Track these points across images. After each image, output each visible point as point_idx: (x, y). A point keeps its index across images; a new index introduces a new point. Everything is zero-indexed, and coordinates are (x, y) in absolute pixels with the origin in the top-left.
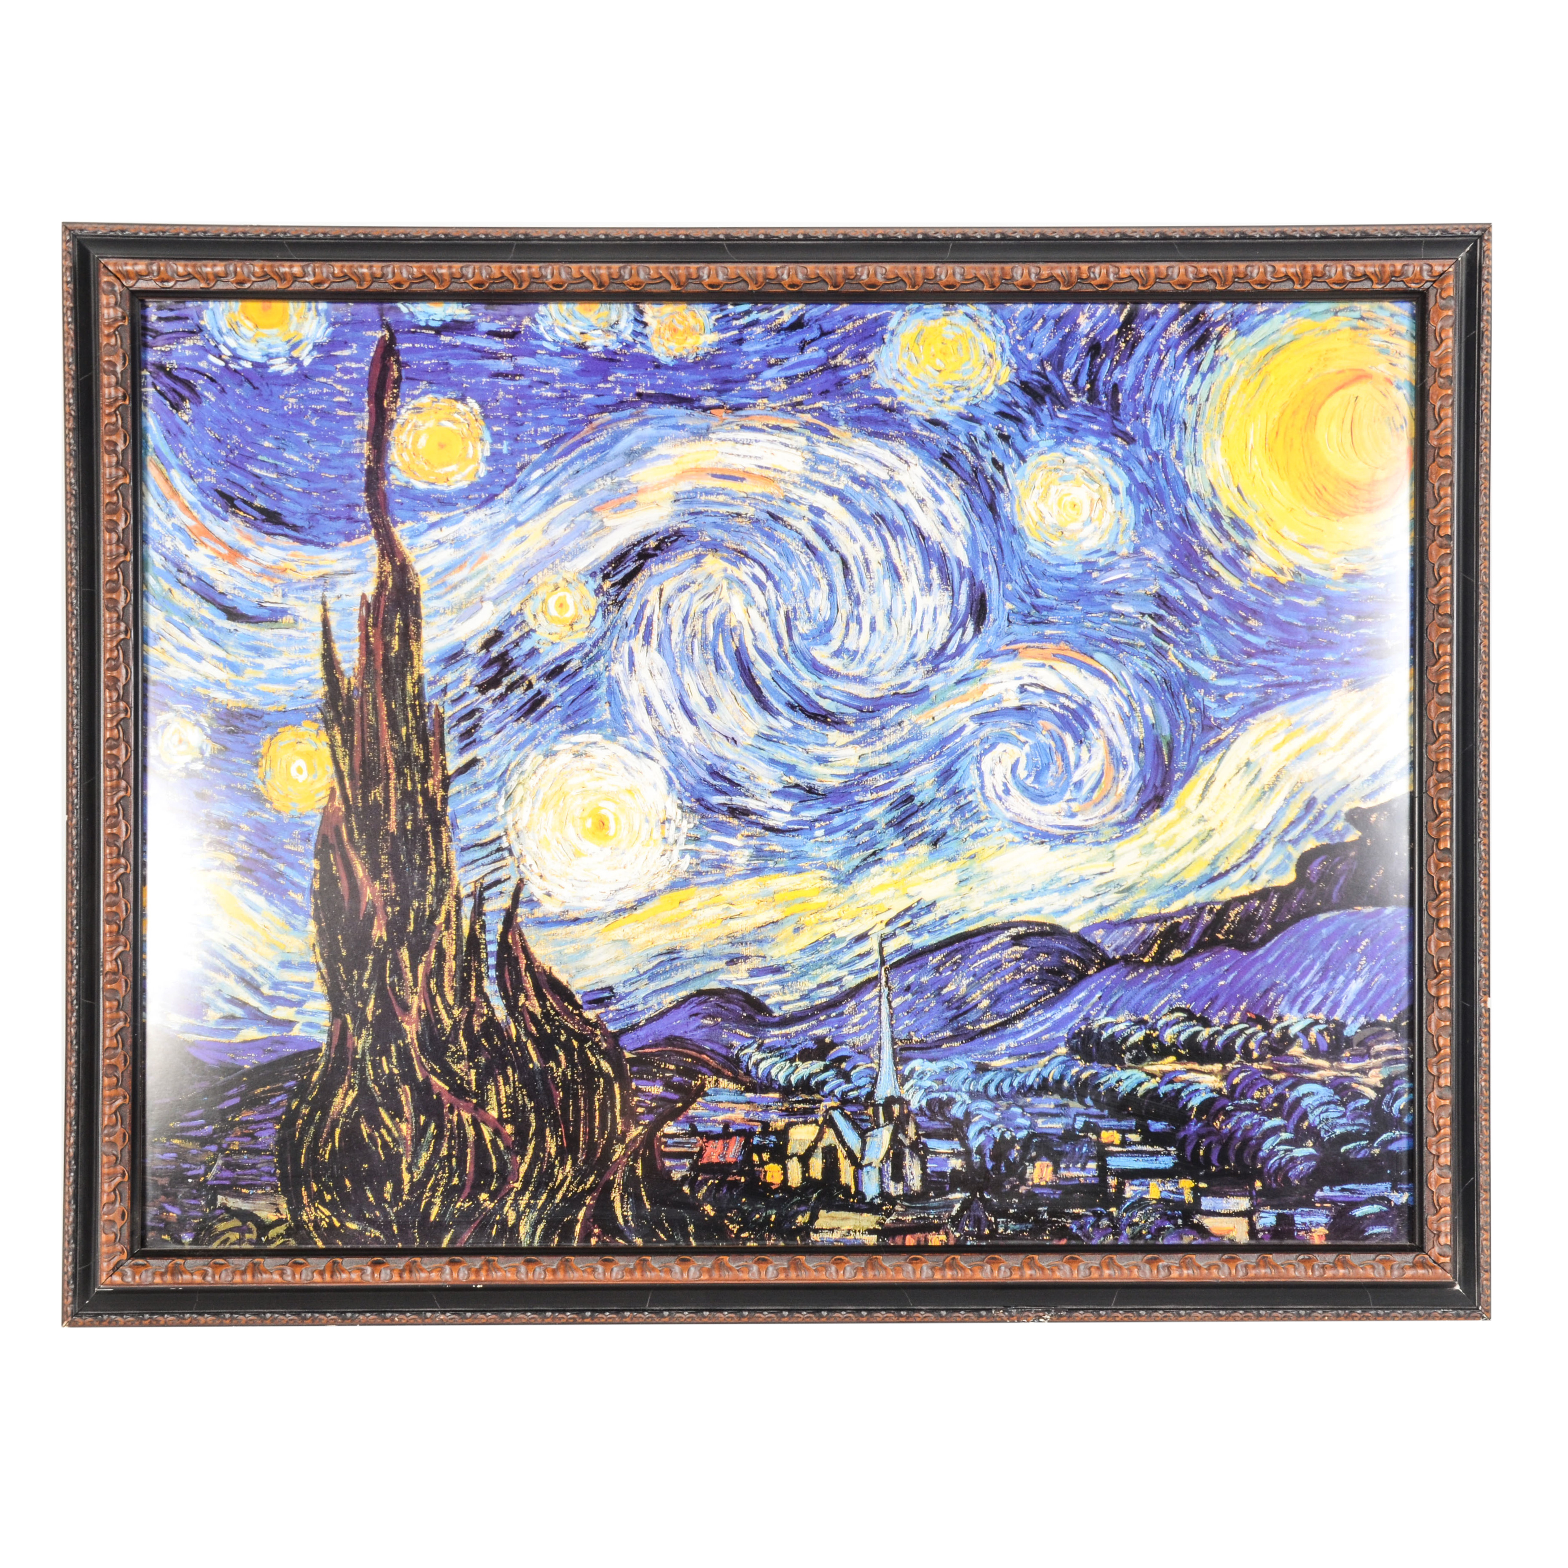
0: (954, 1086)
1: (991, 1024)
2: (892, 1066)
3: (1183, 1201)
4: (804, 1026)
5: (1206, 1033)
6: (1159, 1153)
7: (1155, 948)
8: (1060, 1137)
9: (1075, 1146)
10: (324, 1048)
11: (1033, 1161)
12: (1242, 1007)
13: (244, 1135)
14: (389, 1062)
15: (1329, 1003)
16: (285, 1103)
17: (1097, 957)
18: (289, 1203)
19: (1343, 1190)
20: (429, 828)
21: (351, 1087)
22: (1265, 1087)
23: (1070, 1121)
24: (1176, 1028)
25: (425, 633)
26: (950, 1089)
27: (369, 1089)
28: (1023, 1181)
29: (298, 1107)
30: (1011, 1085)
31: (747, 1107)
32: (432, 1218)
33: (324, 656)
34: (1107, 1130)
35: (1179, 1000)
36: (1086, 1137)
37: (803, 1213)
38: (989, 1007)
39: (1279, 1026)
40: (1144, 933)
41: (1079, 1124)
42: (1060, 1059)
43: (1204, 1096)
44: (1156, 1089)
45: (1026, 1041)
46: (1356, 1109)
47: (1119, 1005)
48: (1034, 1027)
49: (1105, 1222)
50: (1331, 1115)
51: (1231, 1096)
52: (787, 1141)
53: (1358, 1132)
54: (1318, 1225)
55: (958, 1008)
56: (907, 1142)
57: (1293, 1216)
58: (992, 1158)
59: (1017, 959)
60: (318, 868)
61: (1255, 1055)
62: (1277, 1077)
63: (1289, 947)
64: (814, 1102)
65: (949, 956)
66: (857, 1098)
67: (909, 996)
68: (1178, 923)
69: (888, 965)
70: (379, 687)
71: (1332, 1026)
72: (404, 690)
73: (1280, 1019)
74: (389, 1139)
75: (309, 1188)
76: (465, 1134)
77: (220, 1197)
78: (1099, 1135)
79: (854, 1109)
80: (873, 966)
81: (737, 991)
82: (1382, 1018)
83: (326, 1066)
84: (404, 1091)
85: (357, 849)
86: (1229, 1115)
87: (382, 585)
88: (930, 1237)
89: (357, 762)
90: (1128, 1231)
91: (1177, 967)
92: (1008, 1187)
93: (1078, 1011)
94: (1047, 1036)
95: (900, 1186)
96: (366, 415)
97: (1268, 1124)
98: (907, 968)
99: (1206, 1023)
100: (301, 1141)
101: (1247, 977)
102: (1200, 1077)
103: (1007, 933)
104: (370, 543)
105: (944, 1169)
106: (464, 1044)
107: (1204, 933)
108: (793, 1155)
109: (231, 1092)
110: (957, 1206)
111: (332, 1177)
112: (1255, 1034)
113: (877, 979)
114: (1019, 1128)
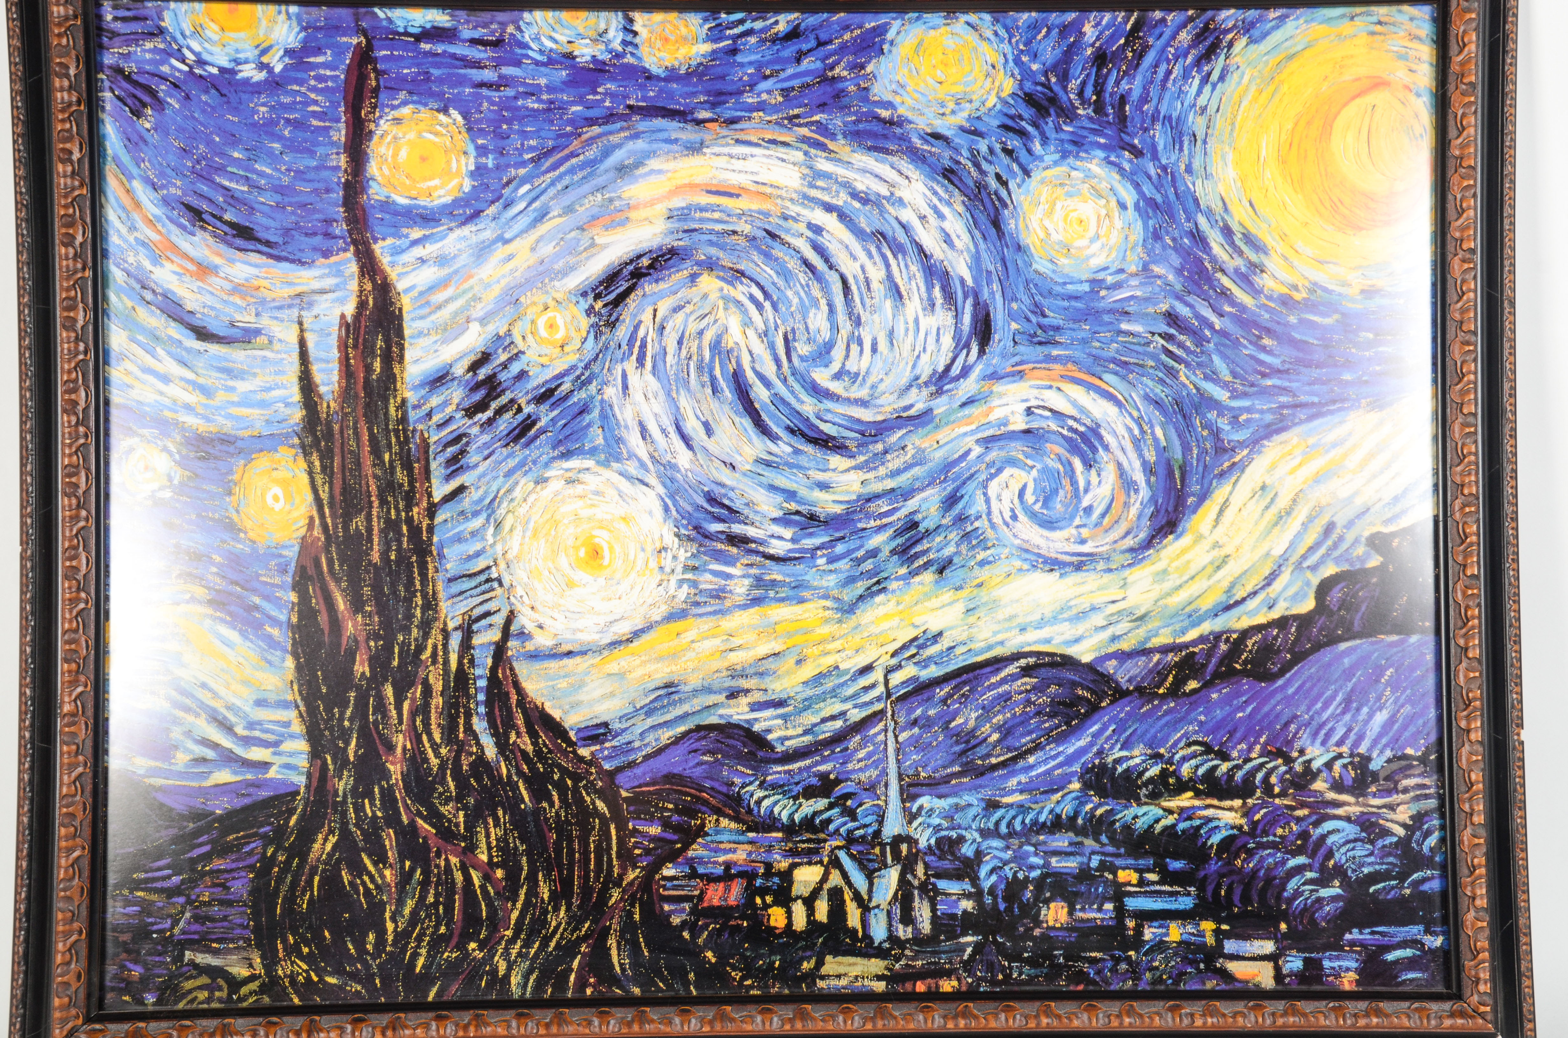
0: (964, 824)
1: (1002, 758)
2: (899, 803)
3: (1205, 943)
4: (808, 762)
5: (1225, 767)
6: (1178, 893)
7: (1171, 678)
8: (1075, 877)
9: (1091, 886)
10: (302, 790)
11: (1047, 902)
12: (1262, 740)
13: (215, 885)
14: (372, 804)
15: (1352, 736)
16: (260, 850)
17: (1110, 688)
18: (263, 957)
19: (1373, 933)
20: (414, 558)
21: (331, 832)
22: (1288, 823)
23: (1085, 860)
24: (1193, 762)
25: (408, 355)
26: (960, 827)
27: (351, 833)
28: (1038, 923)
29: (274, 854)
30: (1023, 822)
31: (749, 847)
32: (418, 970)
33: (301, 379)
34: (1124, 869)
35: (1196, 732)
36: (1102, 876)
37: (808, 959)
38: (999, 741)
39: (1301, 760)
40: (1158, 663)
41: (1095, 863)
42: (1073, 795)
43: (1224, 833)
44: (1174, 826)
45: (1038, 776)
46: (1384, 846)
47: (1134, 738)
48: (1045, 761)
49: (1123, 966)
50: (1358, 853)
51: (1252, 834)
52: (791, 882)
53: (1387, 870)
54: (1348, 969)
55: (967, 742)
56: (916, 883)
57: (1321, 960)
58: (1005, 899)
59: (1027, 691)
60: (296, 600)
61: (1277, 790)
62: (1300, 813)
63: (1310, 677)
64: (819, 841)
65: (957, 688)
66: (863, 837)
67: (916, 730)
68: (1194, 653)
69: (893, 698)
70: (360, 411)
71: (1357, 759)
72: (386, 414)
73: (1302, 752)
74: (371, 886)
75: (285, 941)
76: (453, 879)
77: (187, 953)
78: (1115, 875)
79: (860, 848)
80: (879, 699)
81: (737, 726)
82: (1409, 751)
83: (304, 810)
84: (388, 835)
85: (338, 581)
86: (1251, 853)
87: (362, 305)
88: (941, 983)
89: (337, 491)
90: (1148, 975)
91: (1194, 698)
92: (1021, 929)
93: (1092, 744)
94: (1059, 771)
95: (910, 929)
96: (342, 126)
97: (1292, 863)
98: (915, 701)
99: (1224, 757)
100: (277, 890)
101: (1266, 709)
102: (1220, 813)
103: (1016, 664)
104: (349, 261)
105: (954, 911)
106: (452, 785)
107: (1221, 663)
108: (798, 898)
109: (201, 840)
110: (969, 950)
111: (310, 928)
112: (1276, 768)
113: (882, 712)
114: (1032, 867)
